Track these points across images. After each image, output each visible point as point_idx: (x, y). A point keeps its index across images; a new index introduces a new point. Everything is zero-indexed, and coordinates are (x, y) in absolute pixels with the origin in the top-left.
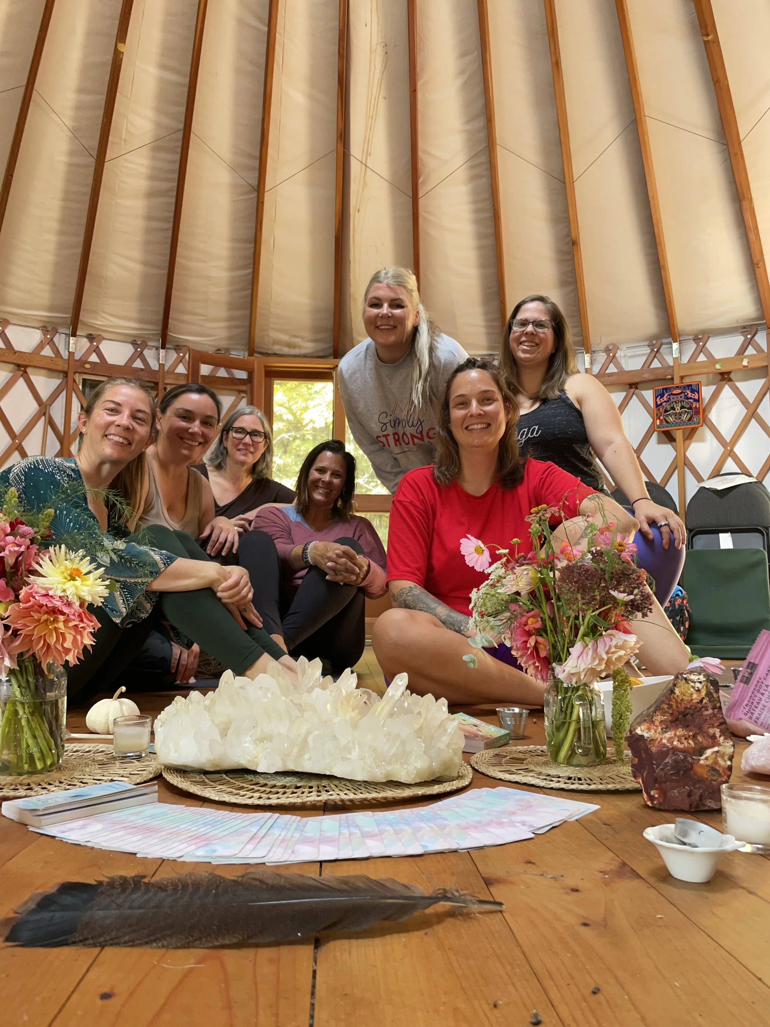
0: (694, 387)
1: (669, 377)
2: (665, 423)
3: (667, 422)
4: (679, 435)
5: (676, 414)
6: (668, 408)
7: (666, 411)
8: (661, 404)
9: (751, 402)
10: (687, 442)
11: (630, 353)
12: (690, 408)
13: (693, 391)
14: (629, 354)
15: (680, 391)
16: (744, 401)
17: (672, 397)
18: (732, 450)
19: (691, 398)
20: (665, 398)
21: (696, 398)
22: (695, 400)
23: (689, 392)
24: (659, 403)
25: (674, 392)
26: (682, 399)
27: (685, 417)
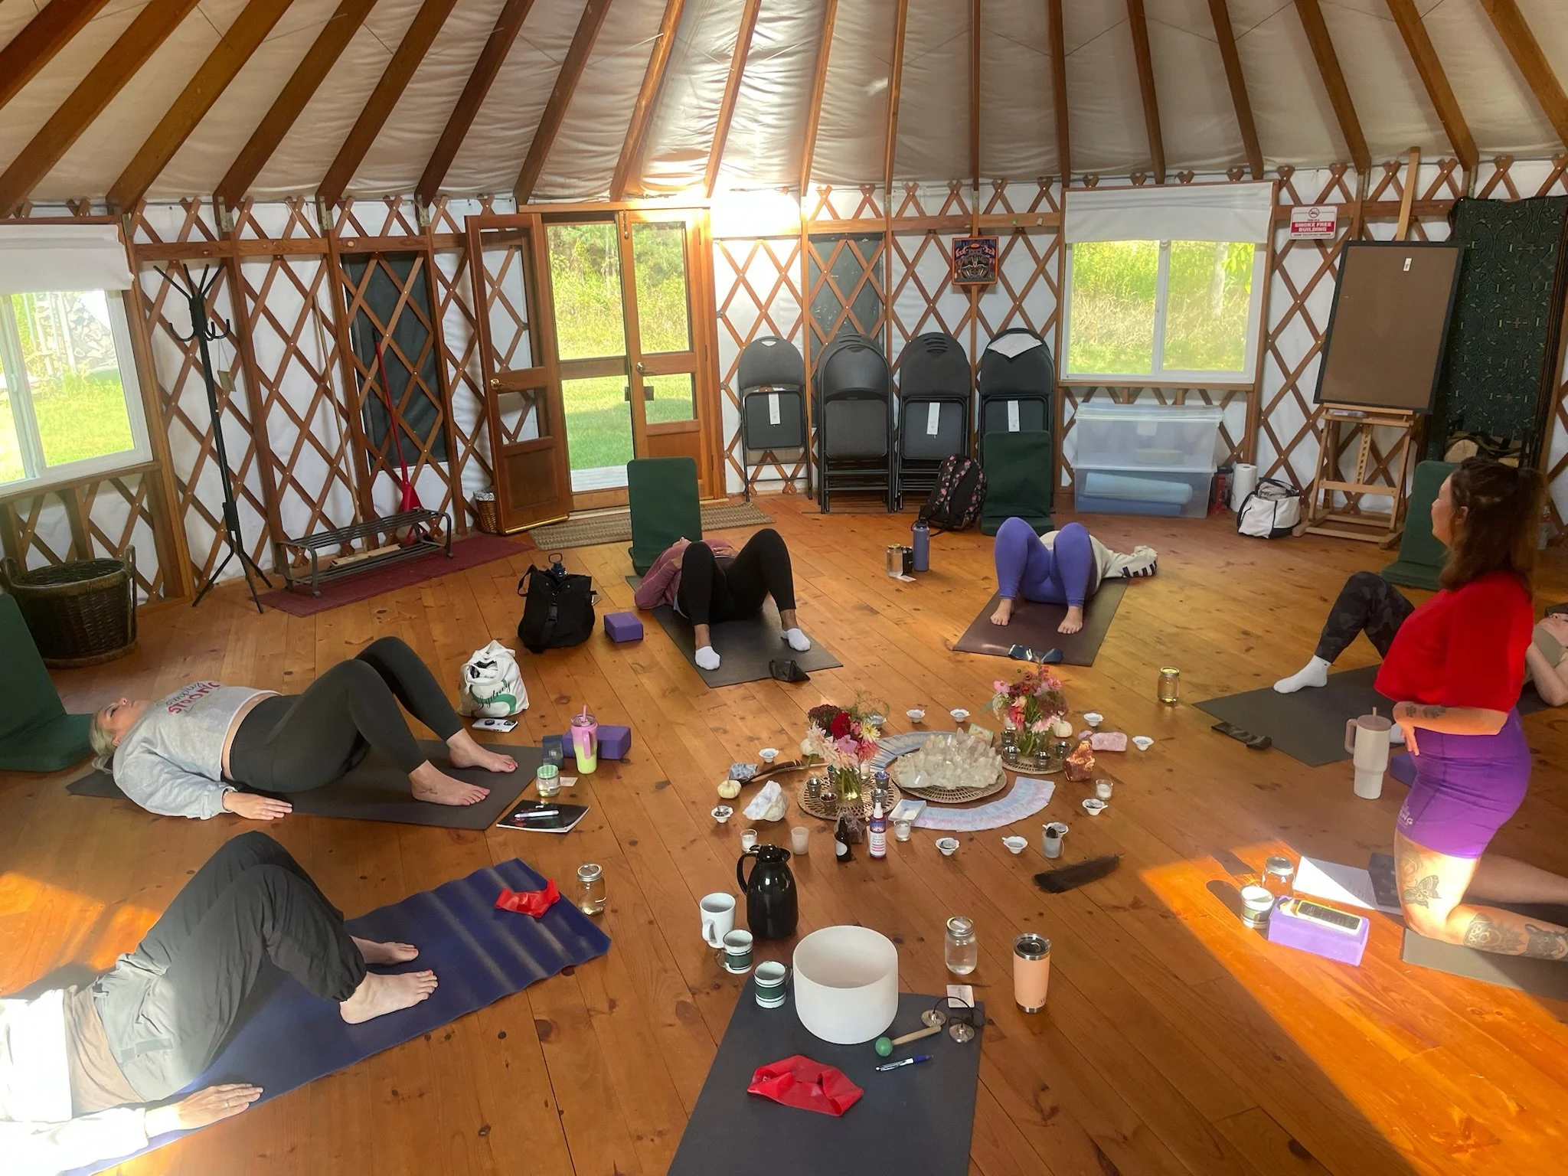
0: (991, 243)
1: (968, 226)
2: (962, 277)
3: (965, 277)
4: (974, 289)
5: (973, 269)
6: (966, 262)
7: (964, 265)
8: (960, 257)
9: (1041, 258)
10: (980, 294)
11: (929, 192)
12: (987, 264)
13: (990, 247)
14: (928, 194)
15: (978, 246)
16: (1035, 257)
17: (970, 250)
18: (1020, 305)
19: (988, 254)
20: (964, 251)
21: (993, 254)
22: (992, 257)
23: (986, 247)
24: (958, 255)
25: (972, 246)
26: (980, 254)
27: (981, 273)
